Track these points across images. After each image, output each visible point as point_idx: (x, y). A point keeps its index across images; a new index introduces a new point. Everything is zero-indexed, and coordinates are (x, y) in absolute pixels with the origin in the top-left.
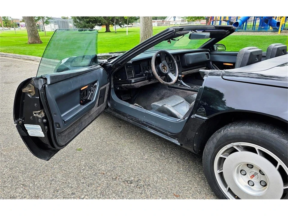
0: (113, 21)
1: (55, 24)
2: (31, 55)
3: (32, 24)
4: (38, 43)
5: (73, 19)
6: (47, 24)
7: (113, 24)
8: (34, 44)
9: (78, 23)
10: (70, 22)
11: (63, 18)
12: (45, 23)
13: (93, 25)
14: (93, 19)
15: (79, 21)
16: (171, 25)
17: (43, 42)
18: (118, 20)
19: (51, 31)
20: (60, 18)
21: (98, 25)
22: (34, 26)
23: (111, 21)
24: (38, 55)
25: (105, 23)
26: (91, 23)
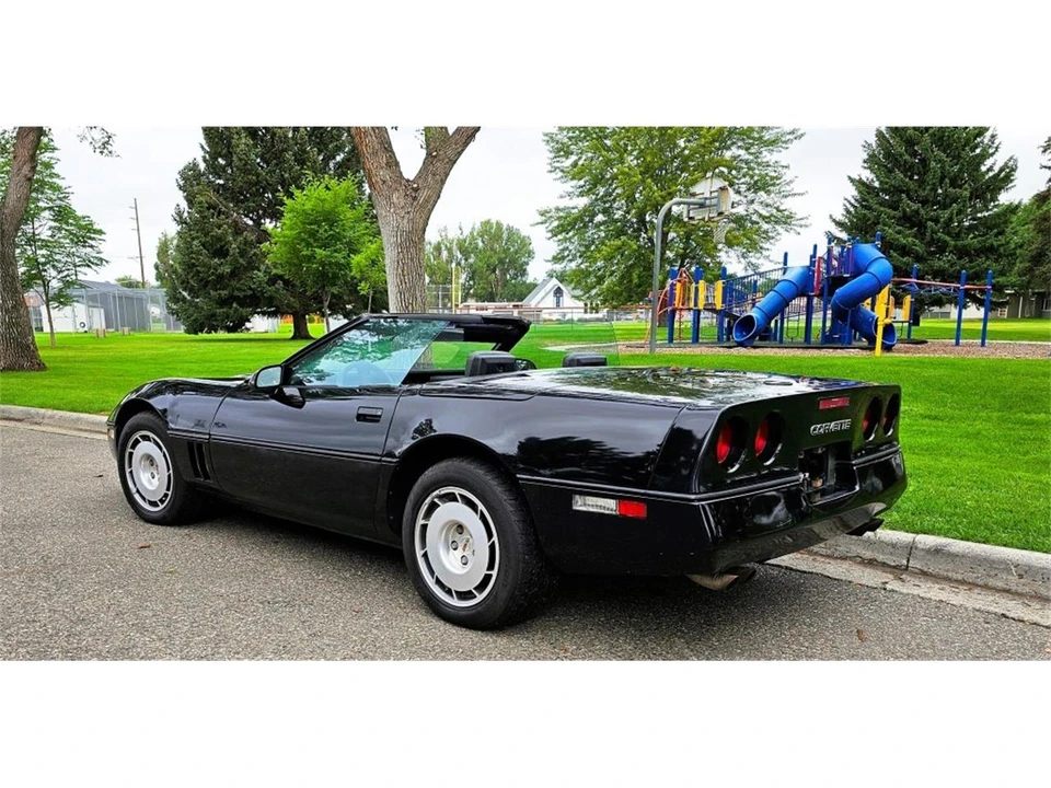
0: (322, 302)
1: (91, 303)
2: (12, 402)
3: (10, 304)
4: (31, 369)
5: (165, 290)
6: (61, 303)
7: (320, 309)
8: (16, 374)
9: (184, 302)
10: (154, 301)
11: (123, 285)
12: (53, 299)
13: (245, 311)
14: (244, 291)
15: (189, 298)
16: (545, 321)
17: (47, 365)
18: (341, 298)
19: (72, 330)
20: (113, 282)
21: (264, 313)
22: (18, 311)
23: (315, 299)
24: (36, 401)
25: (288, 305)
26: (235, 305)
